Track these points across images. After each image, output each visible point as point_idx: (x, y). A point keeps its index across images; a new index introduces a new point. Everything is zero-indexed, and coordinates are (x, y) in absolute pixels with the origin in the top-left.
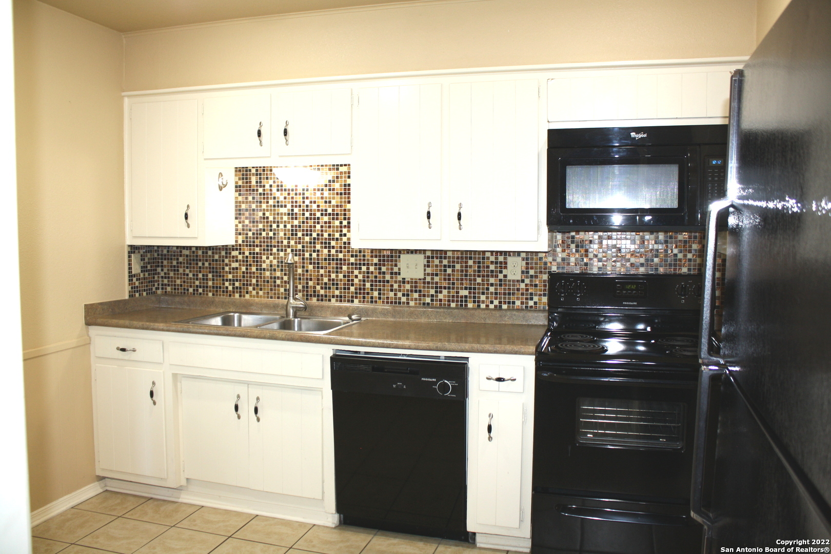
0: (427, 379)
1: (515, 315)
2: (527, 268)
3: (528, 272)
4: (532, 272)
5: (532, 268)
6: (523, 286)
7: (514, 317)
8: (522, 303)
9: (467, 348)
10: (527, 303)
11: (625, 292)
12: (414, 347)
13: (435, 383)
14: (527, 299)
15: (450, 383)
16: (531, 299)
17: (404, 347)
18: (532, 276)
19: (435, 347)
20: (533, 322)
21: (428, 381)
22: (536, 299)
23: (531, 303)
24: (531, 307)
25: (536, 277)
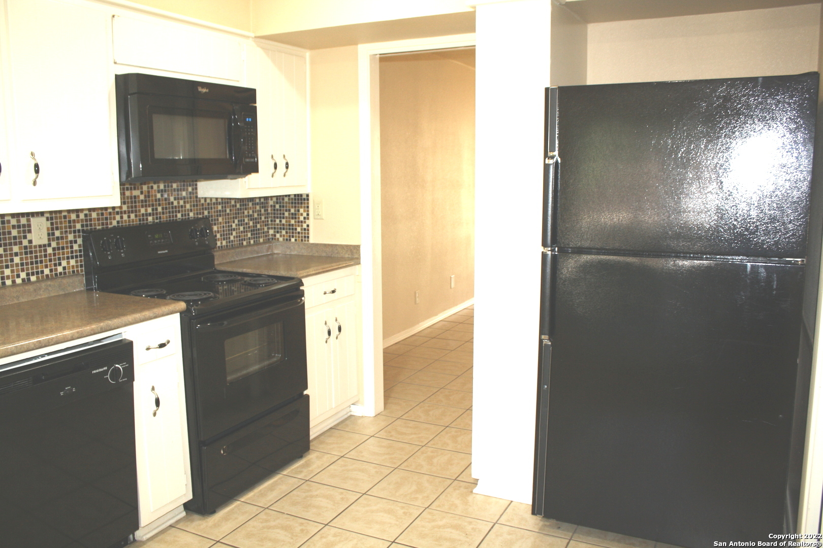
0: (97, 371)
1: (50, 285)
2: (52, 229)
3: (53, 234)
4: (57, 233)
5: (57, 229)
6: (50, 250)
7: (50, 289)
8: (51, 271)
9: (130, 320)
10: (56, 270)
11: (156, 241)
12: (77, 335)
13: (106, 372)
14: (55, 265)
15: (121, 366)
16: (60, 264)
17: (66, 339)
18: (58, 238)
19: (99, 329)
20: (71, 290)
21: (99, 372)
22: (64, 263)
23: (60, 269)
24: (61, 273)
25: (62, 238)
